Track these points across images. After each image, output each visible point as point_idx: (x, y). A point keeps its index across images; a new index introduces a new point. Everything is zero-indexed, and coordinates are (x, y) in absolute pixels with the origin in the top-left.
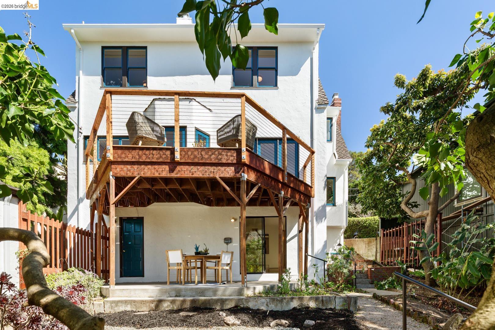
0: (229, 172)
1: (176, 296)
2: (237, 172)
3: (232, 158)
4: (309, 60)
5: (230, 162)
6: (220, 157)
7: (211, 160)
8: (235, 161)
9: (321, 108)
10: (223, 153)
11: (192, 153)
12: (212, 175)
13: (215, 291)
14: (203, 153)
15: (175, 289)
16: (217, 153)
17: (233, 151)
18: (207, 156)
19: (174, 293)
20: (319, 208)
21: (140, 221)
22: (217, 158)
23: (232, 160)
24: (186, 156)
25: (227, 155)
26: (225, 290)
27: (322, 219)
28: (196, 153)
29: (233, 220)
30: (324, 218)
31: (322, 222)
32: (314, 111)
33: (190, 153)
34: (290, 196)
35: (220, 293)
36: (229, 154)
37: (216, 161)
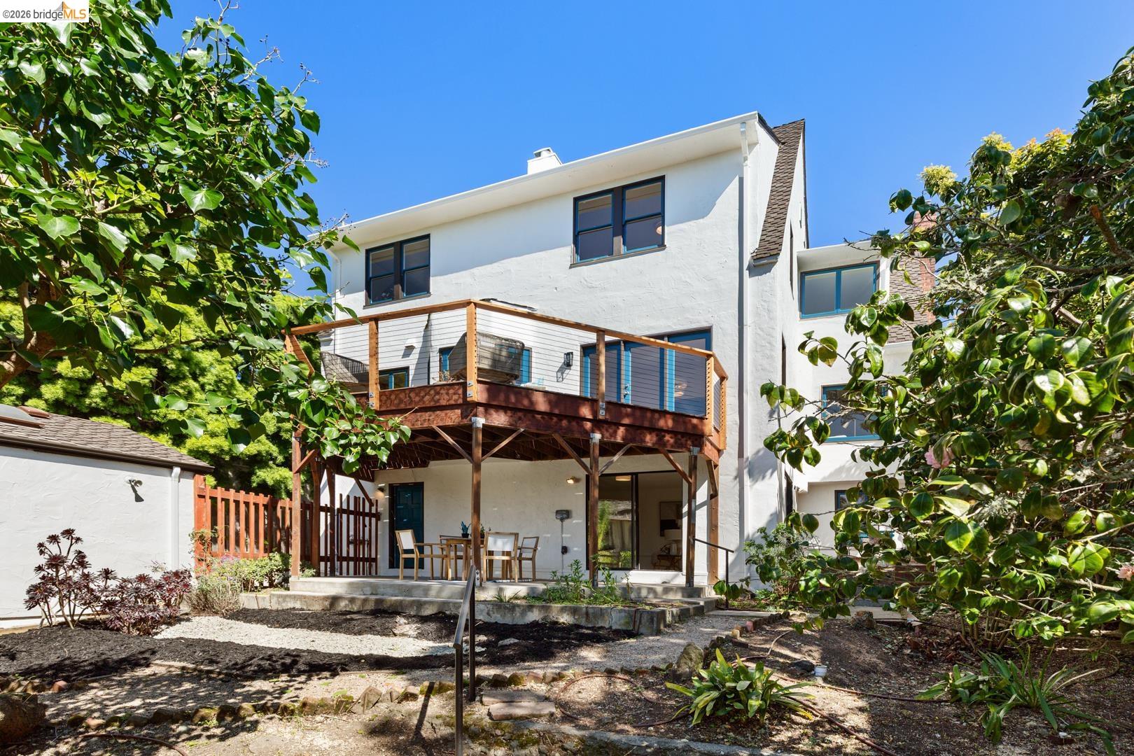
0: (453, 417)
1: (372, 594)
2: (464, 416)
3: (455, 397)
4: (736, 181)
5: (452, 402)
6: (437, 397)
7: (424, 403)
8: (460, 401)
9: (763, 265)
10: (442, 391)
11: (397, 396)
12: (426, 425)
13: (427, 590)
14: (412, 395)
15: (370, 584)
16: (432, 392)
17: (457, 387)
18: (417, 399)
19: (368, 590)
20: (758, 452)
21: (418, 488)
22: (433, 399)
23: (456, 401)
24: (389, 402)
25: (447, 394)
26: (440, 590)
27: (766, 471)
28: (402, 396)
29: (571, 482)
30: (770, 471)
31: (763, 478)
32: (746, 273)
33: (393, 397)
34: (623, 439)
35: (433, 593)
36: (451, 391)
37: (432, 404)
